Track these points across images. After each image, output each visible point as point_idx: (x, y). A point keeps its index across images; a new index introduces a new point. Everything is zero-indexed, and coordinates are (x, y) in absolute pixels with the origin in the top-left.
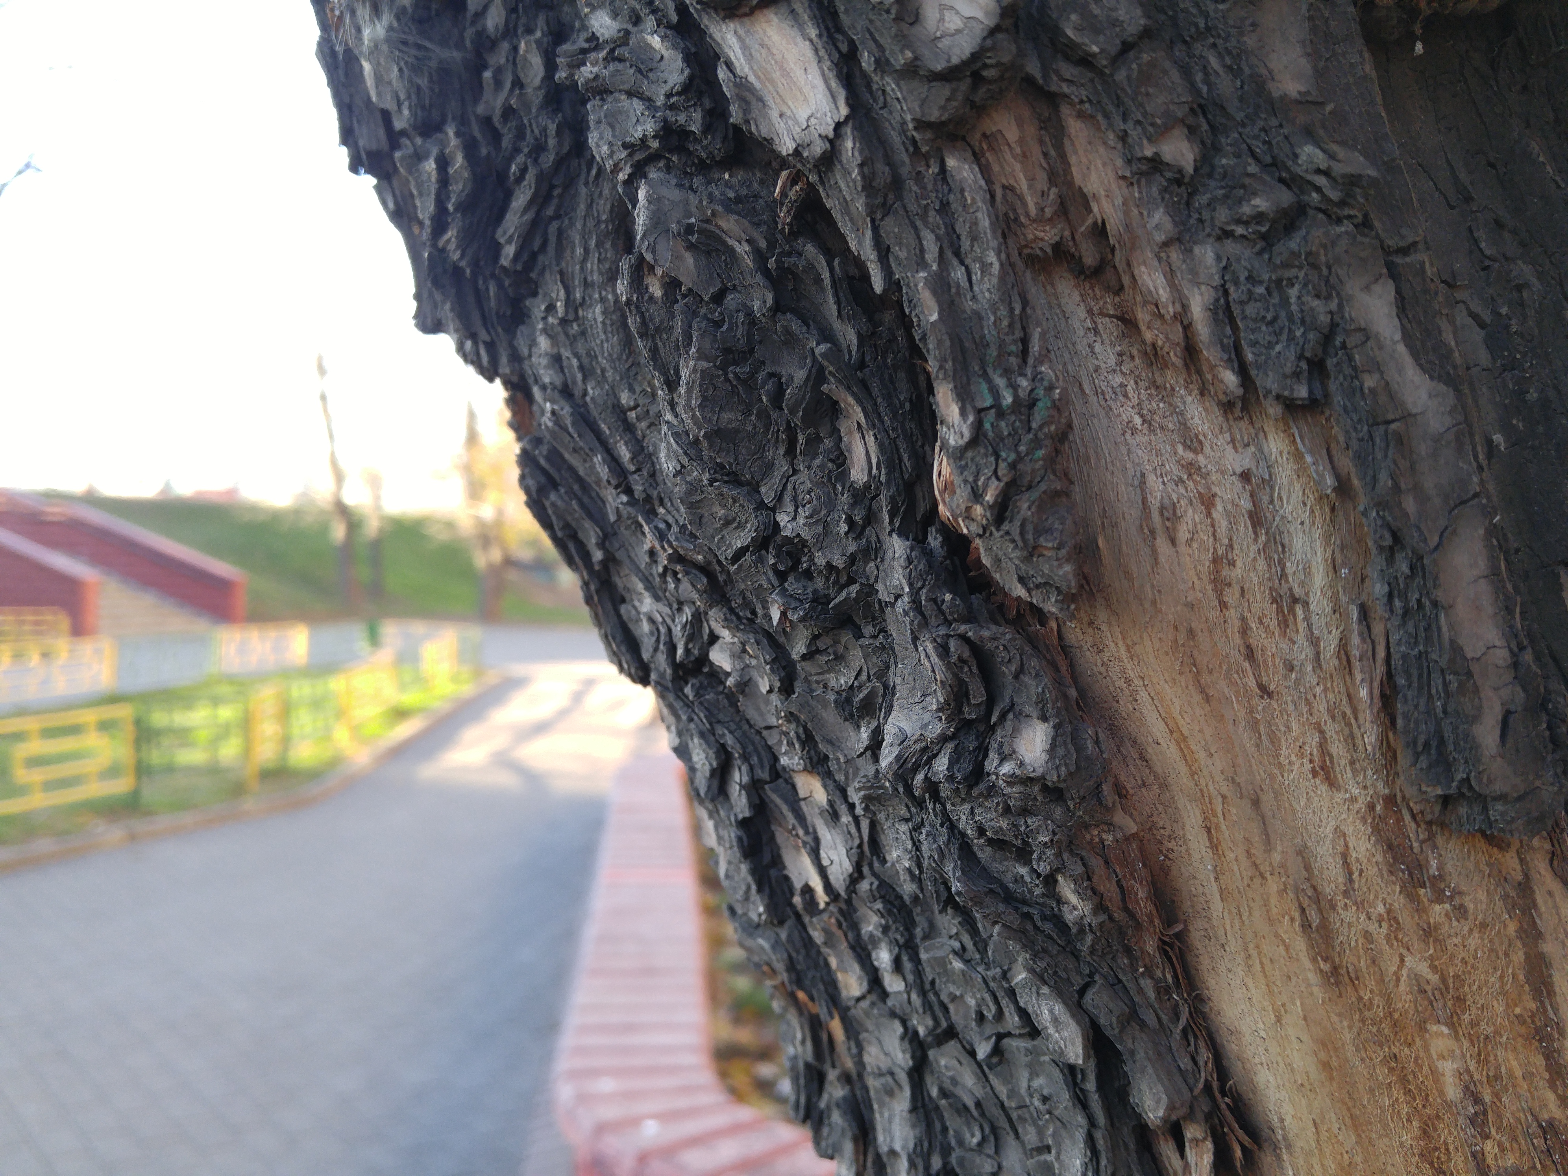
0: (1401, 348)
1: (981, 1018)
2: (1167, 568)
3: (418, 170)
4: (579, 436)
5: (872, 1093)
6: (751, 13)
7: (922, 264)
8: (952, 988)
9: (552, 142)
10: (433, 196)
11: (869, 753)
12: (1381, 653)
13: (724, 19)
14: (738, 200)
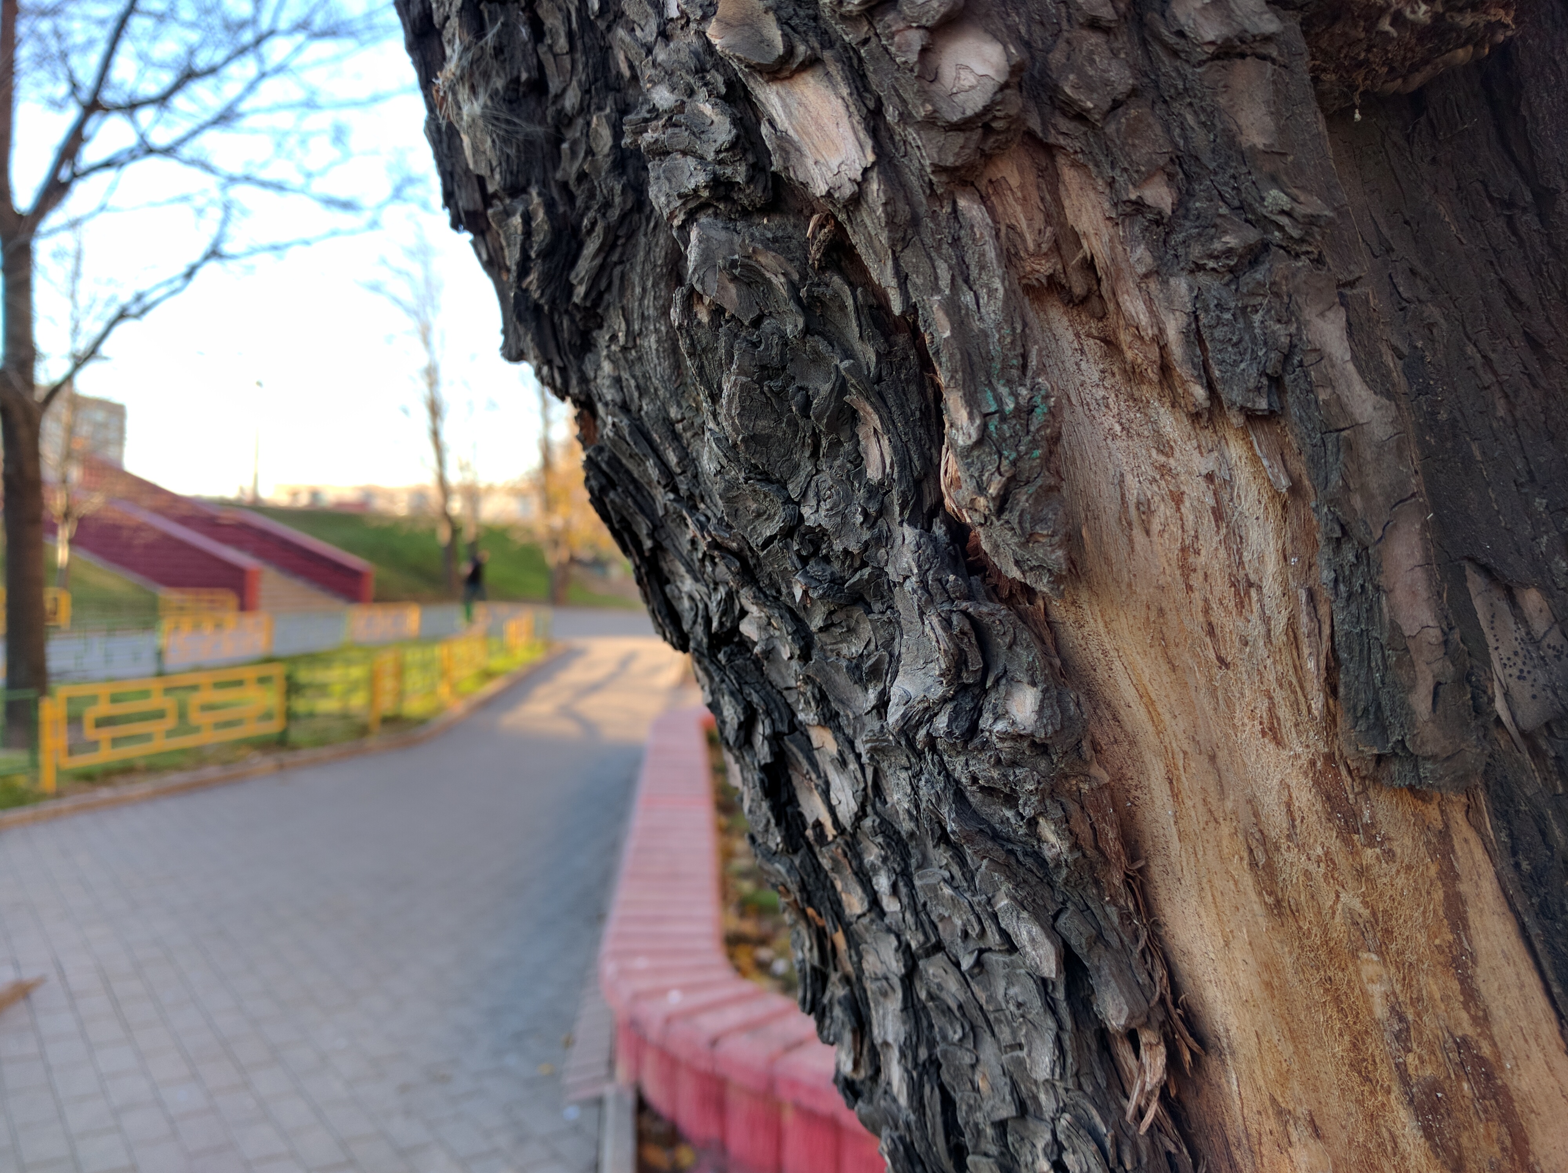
0: (1350, 367)
1: (966, 935)
2: (1141, 554)
3: (507, 225)
4: (635, 444)
5: (869, 994)
6: (790, 77)
7: (936, 288)
8: (941, 910)
9: (617, 200)
10: (518, 246)
11: (874, 712)
12: (1327, 631)
13: (767, 82)
14: (775, 240)
